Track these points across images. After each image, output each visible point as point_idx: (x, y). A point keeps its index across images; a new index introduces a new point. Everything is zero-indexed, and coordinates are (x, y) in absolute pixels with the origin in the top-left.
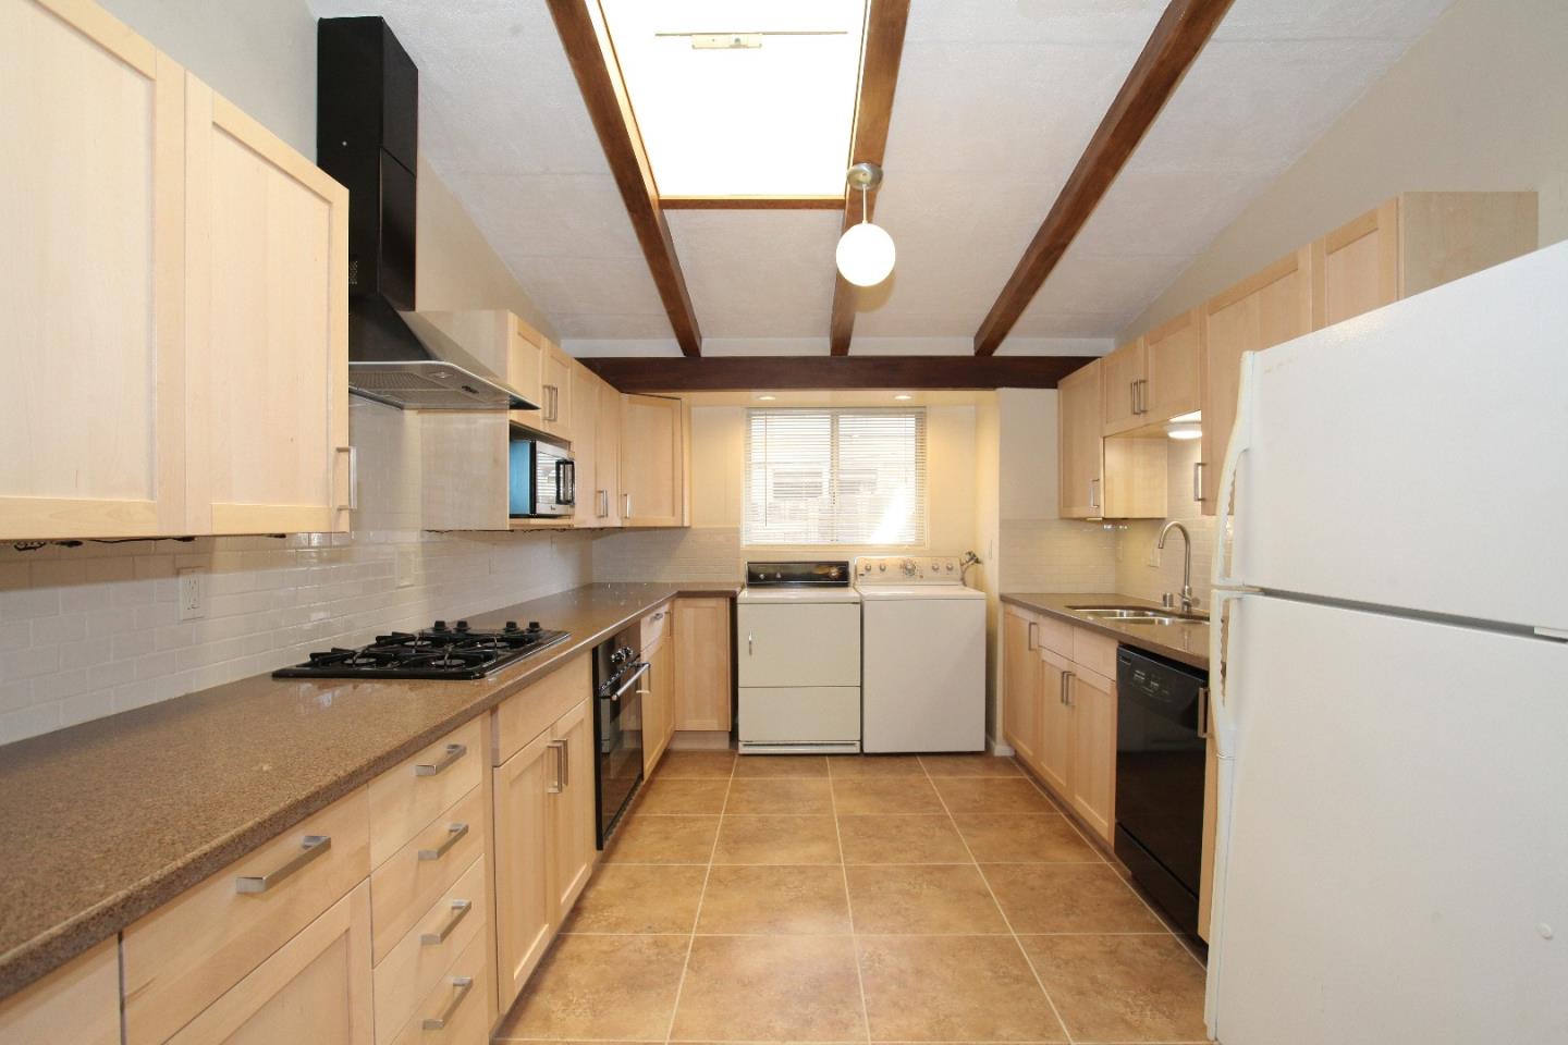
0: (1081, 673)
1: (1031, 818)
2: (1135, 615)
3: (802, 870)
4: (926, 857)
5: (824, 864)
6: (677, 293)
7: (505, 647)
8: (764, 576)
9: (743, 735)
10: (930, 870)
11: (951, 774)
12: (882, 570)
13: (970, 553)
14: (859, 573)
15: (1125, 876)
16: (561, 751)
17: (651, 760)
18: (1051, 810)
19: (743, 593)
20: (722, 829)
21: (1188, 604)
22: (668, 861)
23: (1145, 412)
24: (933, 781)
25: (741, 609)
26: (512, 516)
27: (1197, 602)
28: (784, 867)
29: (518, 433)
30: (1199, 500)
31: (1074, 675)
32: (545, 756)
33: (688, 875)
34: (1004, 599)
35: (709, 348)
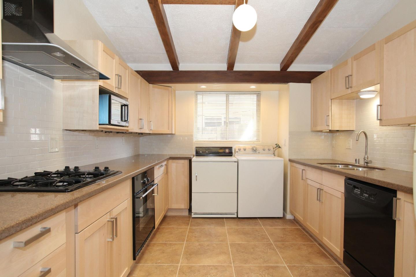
0: (325, 189)
1: (304, 245)
2: (344, 167)
3: (216, 267)
4: (265, 262)
5: (225, 265)
6: (170, 44)
7: (92, 177)
8: (201, 152)
9: (193, 210)
10: (268, 268)
11: (271, 226)
12: (245, 150)
13: (276, 144)
14: (236, 151)
15: (347, 271)
16: (114, 223)
17: (158, 221)
18: (312, 242)
19: (193, 158)
20: (185, 249)
21: (367, 163)
22: (163, 263)
23: (351, 87)
24: (265, 229)
25: (193, 164)
26: (99, 124)
27: (371, 162)
28: (210, 266)
30: (379, 120)
31: (322, 190)
32: (106, 225)
33: (170, 269)
34: (290, 161)
35: (183, 67)
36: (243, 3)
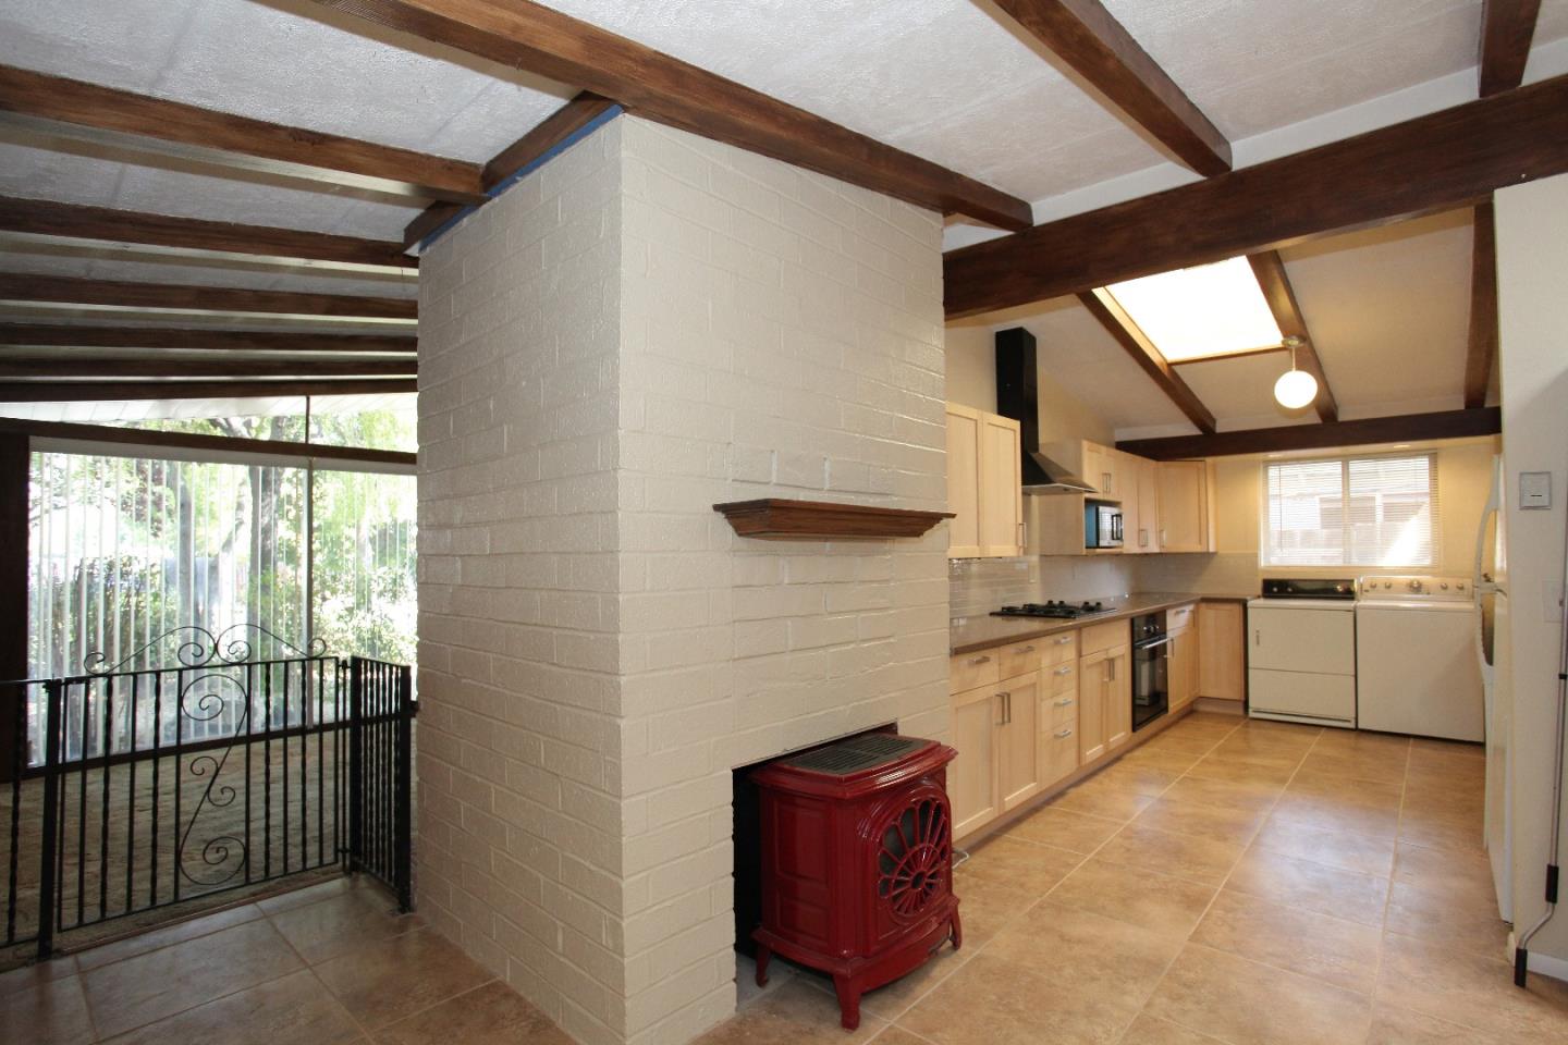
7: (1084, 611)
8: (1278, 588)
9: (1252, 704)
12: (1388, 587)
13: (1485, 575)
14: (1364, 589)
19: (1254, 602)
25: (1250, 611)
26: (1087, 548)
29: (1089, 502)
35: (1223, 427)
36: (1291, 370)
